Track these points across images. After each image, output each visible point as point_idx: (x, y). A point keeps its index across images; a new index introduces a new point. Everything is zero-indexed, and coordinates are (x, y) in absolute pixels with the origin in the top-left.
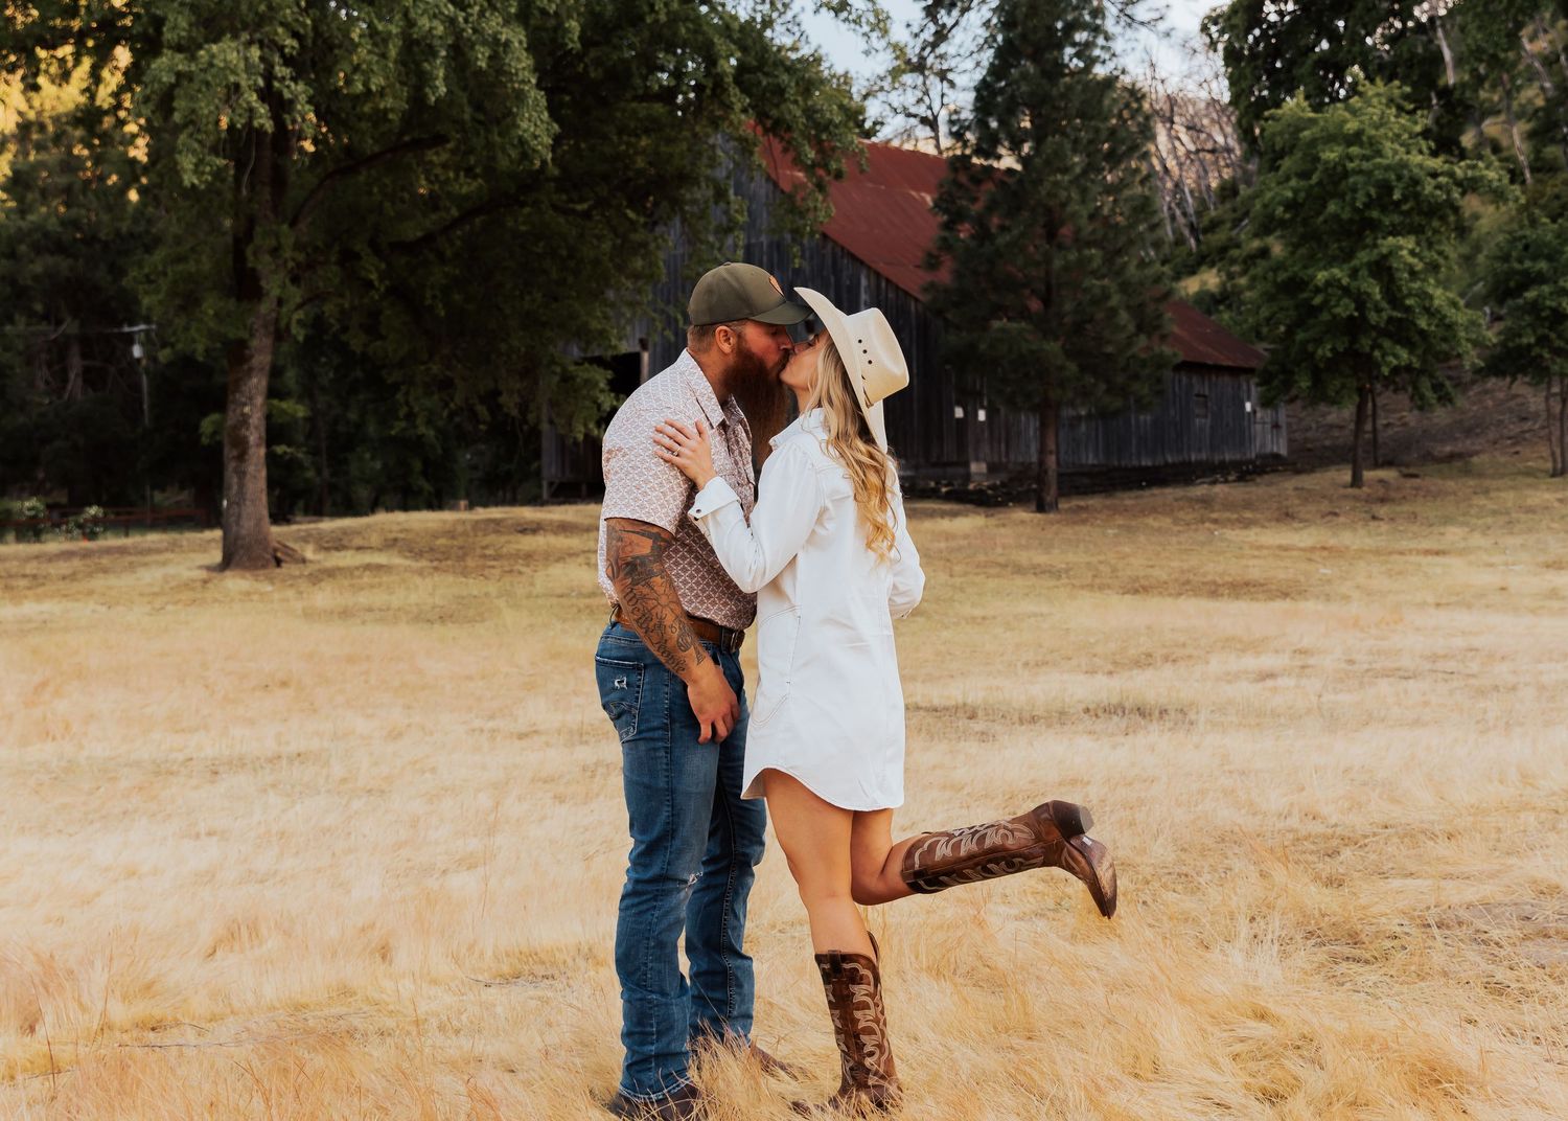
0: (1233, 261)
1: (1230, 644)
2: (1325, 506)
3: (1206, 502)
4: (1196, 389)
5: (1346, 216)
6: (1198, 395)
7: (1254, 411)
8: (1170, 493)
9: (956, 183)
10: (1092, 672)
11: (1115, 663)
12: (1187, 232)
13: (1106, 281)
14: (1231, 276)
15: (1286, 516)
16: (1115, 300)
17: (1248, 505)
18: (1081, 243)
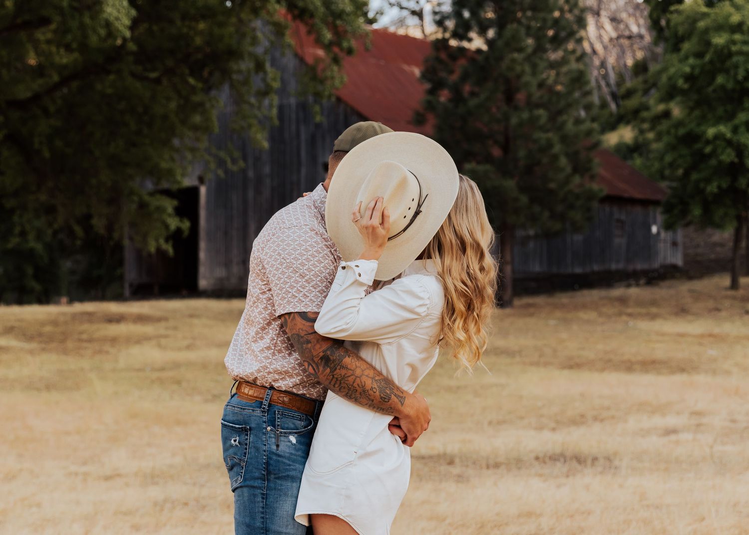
0: (643, 120)
1: (644, 407)
2: (711, 304)
3: (623, 301)
4: (616, 215)
5: (730, 85)
6: (618, 221)
7: (658, 233)
8: (595, 294)
9: (438, 60)
10: (540, 428)
11: (557, 422)
12: (609, 98)
13: (550, 135)
14: (642, 132)
15: (682, 311)
16: (557, 148)
17: (654, 303)
18: (532, 105)
